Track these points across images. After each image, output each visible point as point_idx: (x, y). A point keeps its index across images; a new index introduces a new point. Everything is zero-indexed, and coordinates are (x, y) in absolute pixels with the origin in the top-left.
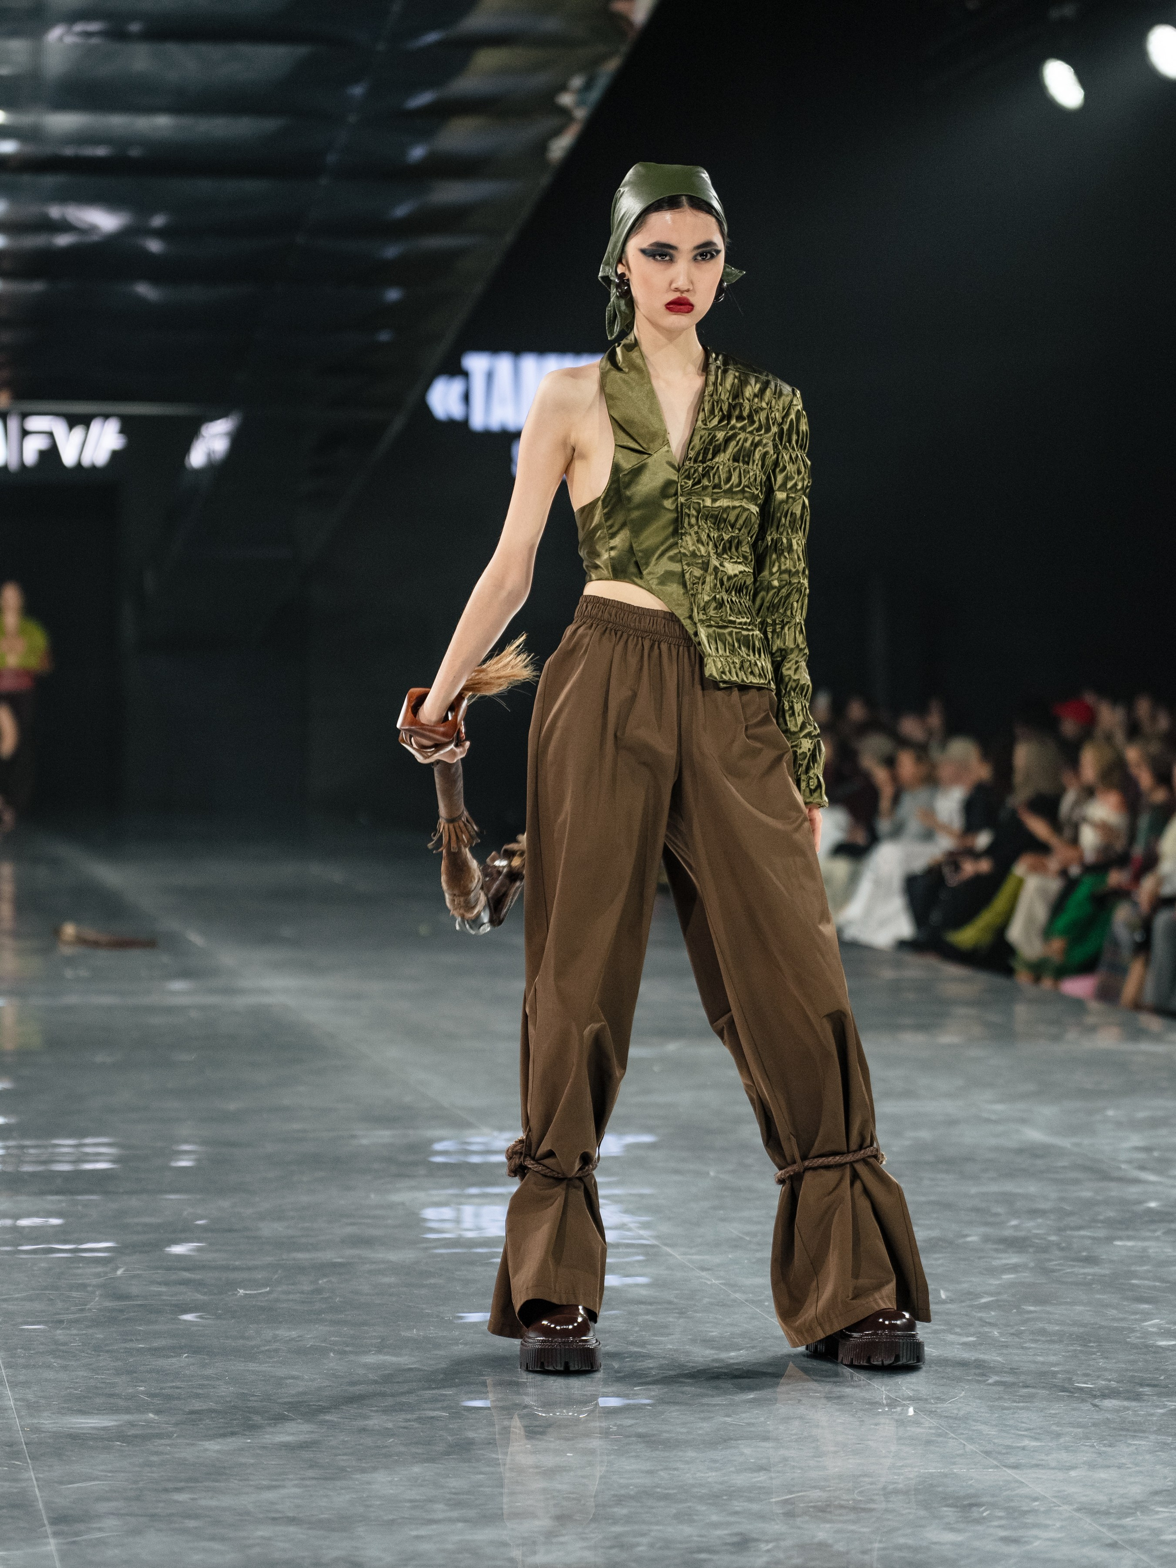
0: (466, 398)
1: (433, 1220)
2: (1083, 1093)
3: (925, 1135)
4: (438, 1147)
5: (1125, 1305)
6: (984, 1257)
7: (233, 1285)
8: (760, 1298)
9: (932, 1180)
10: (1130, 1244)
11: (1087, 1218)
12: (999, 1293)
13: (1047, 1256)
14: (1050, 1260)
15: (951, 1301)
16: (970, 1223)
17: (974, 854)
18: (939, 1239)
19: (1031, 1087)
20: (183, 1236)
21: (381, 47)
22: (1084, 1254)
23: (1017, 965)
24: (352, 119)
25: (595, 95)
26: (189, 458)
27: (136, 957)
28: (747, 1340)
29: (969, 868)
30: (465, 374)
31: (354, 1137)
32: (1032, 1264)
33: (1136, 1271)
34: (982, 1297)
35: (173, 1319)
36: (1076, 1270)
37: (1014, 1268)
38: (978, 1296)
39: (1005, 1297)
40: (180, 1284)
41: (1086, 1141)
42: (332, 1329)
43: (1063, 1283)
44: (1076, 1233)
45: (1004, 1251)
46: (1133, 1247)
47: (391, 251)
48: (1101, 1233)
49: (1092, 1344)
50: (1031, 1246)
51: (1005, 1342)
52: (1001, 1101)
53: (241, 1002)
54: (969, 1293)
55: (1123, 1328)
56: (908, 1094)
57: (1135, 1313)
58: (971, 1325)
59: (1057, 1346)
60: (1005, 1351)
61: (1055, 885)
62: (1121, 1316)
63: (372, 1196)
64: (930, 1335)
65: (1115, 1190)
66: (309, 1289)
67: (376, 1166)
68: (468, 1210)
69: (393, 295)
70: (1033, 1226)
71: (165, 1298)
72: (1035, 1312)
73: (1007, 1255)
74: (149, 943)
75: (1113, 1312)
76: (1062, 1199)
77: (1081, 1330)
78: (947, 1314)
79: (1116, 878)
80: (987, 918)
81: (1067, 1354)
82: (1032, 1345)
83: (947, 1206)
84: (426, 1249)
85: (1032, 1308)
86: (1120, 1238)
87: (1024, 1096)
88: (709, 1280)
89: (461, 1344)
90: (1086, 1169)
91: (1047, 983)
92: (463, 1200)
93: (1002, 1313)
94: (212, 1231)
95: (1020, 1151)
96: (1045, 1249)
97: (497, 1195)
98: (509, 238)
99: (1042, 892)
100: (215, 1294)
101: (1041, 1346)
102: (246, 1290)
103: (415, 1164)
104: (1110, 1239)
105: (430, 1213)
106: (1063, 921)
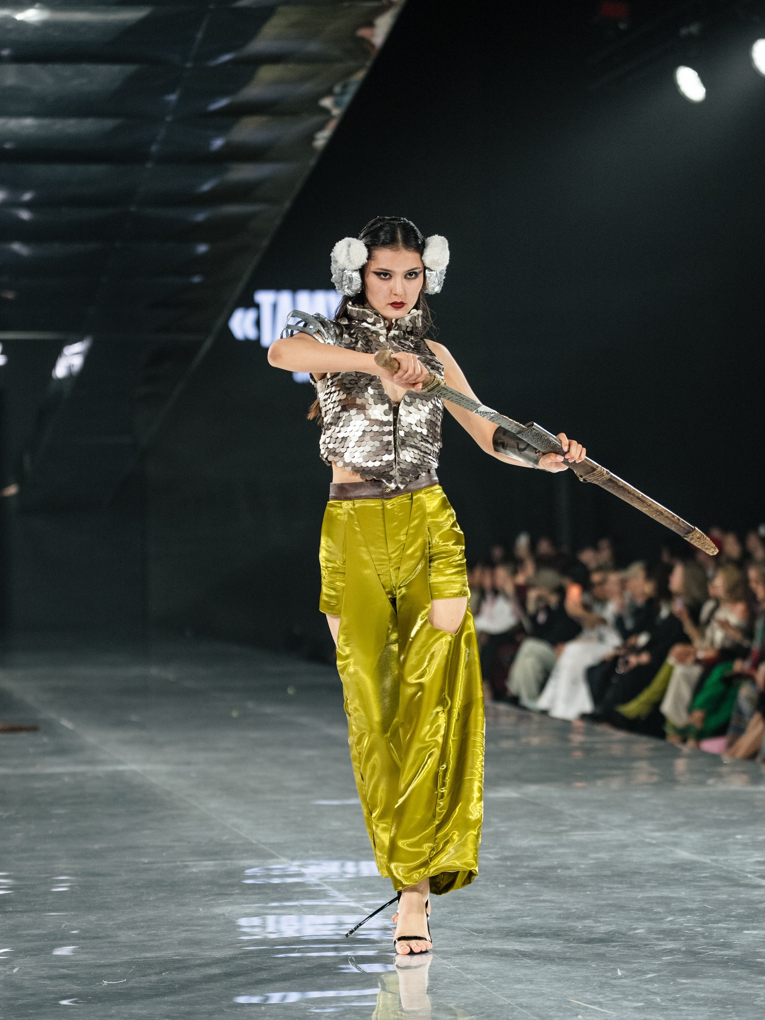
0: (258, 323)
1: (244, 927)
2: (719, 824)
3: (604, 856)
4: (249, 872)
5: (752, 977)
6: (648, 945)
7: (100, 978)
8: (486, 978)
9: (610, 888)
10: (755, 932)
11: (723, 914)
12: (660, 971)
13: (694, 942)
14: (697, 945)
15: (626, 977)
16: (638, 920)
17: (637, 651)
18: (616, 932)
19: (681, 819)
20: (61, 942)
21: (189, 65)
22: (722, 940)
23: (669, 730)
24: (169, 119)
25: (347, 99)
26: (55, 372)
27: (23, 738)
28: (476, 1008)
29: (633, 660)
30: (257, 306)
31: (187, 866)
32: (684, 949)
33: (758, 952)
34: (648, 974)
35: (54, 1004)
36: (716, 952)
37: (671, 952)
38: (645, 973)
39: (665, 973)
40: (60, 978)
41: (722, 858)
42: (172, 1008)
43: (708, 962)
44: (716, 925)
45: (664, 940)
46: (757, 934)
47: (200, 217)
48: (734, 925)
49: (729, 1006)
50: (683, 936)
51: (665, 1006)
52: (659, 831)
53: (101, 769)
54: (638, 971)
55: (751, 994)
56: (591, 826)
57: (759, 983)
58: (640, 994)
59: (702, 1008)
60: (665, 1013)
61: (696, 671)
62: (749, 985)
63: (201, 910)
64: (609, 1002)
65: (744, 894)
66: (155, 979)
67: (203, 888)
68: (271, 919)
69: (202, 248)
70: (683, 921)
71: (49, 988)
72: (687, 983)
73: (666, 942)
74: (33, 729)
75: (743, 983)
76: (705, 901)
77: (721, 996)
78: (623, 986)
79: (739, 666)
80: (646, 696)
81: (711, 1014)
82: (685, 1008)
83: (621, 908)
84: (241, 947)
85: (684, 981)
86: (748, 929)
87: (674, 827)
88: (447, 965)
89: (268, 1016)
90: (721, 878)
91: (691, 743)
92: (268, 911)
93: (662, 985)
94: (84, 938)
95: (673, 867)
96: (693, 938)
97: (292, 906)
98: (287, 205)
99: (686, 677)
100: (86, 985)
101: (691, 1009)
102: (108, 981)
103: (232, 885)
104: (740, 930)
105: (243, 922)
106: (701, 698)
